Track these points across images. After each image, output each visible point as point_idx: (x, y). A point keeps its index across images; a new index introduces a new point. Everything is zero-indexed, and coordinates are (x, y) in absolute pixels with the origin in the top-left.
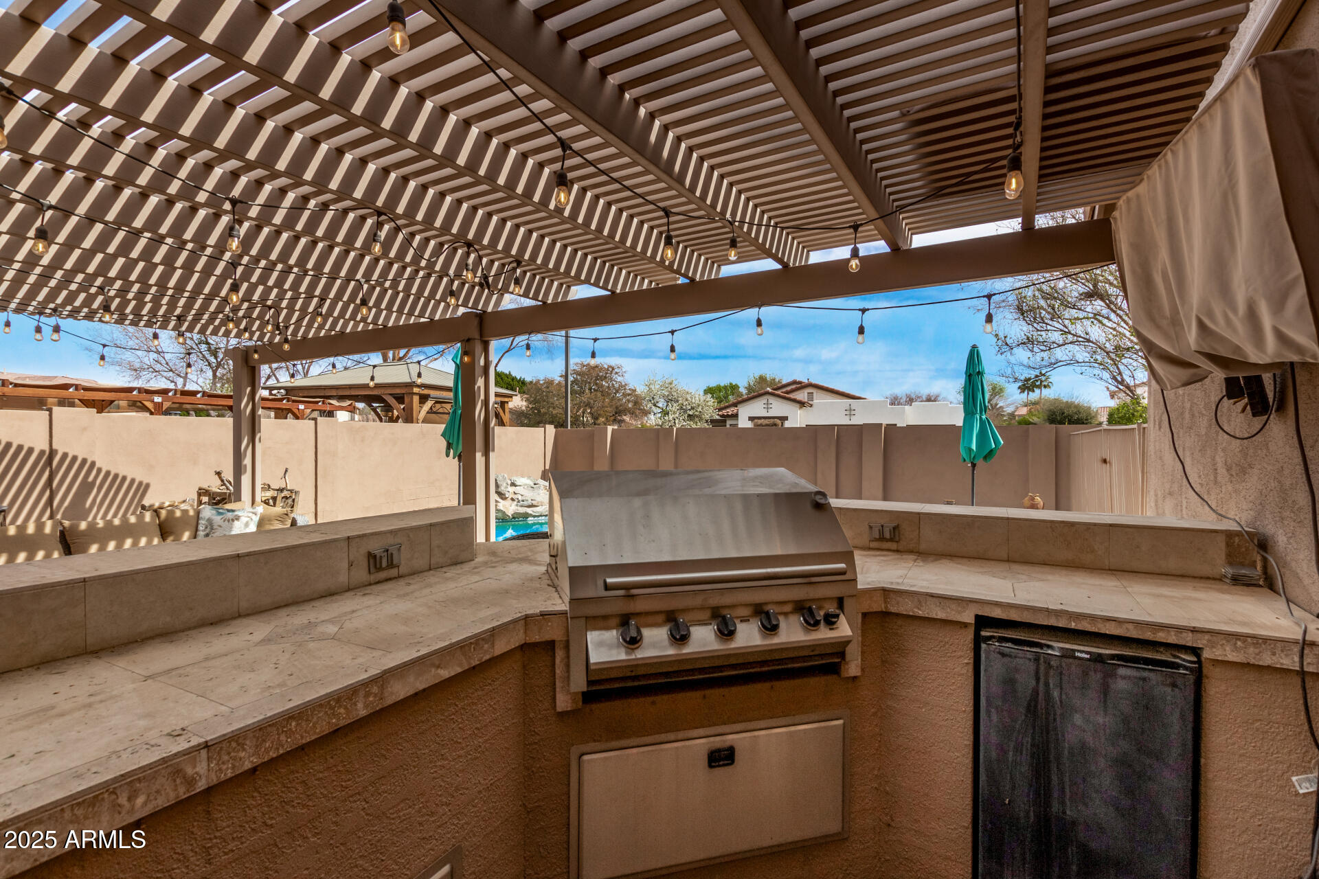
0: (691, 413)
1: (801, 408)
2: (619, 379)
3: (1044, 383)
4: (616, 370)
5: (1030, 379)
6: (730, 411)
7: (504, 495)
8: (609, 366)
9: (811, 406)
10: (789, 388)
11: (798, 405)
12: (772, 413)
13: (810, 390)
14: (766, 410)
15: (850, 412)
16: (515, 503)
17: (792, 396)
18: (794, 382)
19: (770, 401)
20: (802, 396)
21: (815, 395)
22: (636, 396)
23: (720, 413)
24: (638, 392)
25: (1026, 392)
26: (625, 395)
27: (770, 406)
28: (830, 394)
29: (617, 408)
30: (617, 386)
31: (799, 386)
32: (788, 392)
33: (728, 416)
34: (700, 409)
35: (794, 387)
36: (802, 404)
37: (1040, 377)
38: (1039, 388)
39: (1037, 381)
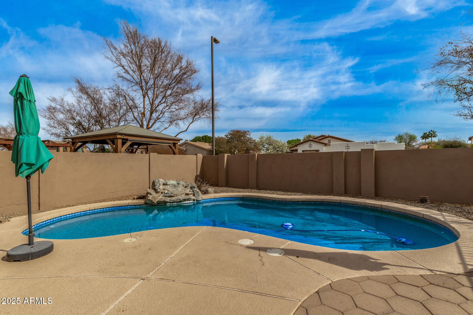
0: (278, 149)
1: (325, 146)
2: (248, 136)
3: (433, 135)
4: (247, 133)
5: (426, 133)
6: (294, 148)
7: (157, 190)
8: (244, 131)
9: (330, 145)
10: (320, 138)
11: (324, 145)
12: (312, 149)
13: (329, 139)
14: (309, 147)
15: (348, 147)
16: (163, 195)
17: (321, 141)
18: (322, 136)
19: (311, 144)
20: (326, 141)
21: (331, 141)
22: (256, 143)
23: (291, 149)
24: (256, 141)
25: (425, 139)
26: (250, 143)
27: (311, 146)
28: (338, 140)
29: (247, 148)
30: (247, 139)
31: (324, 137)
32: (319, 140)
33: (294, 150)
34: (282, 148)
35: (322, 138)
36: (326, 145)
37: (431, 132)
38: (431, 137)
39: (430, 134)
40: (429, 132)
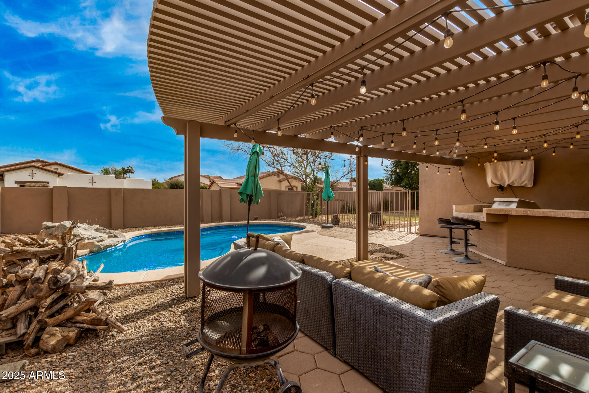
1: (59, 177)
3: (131, 171)
5: (124, 169)
11: (57, 175)
12: (36, 179)
13: (56, 167)
14: (31, 177)
15: (93, 180)
19: (34, 172)
21: (59, 169)
27: (34, 175)
36: (60, 175)
37: (129, 168)
38: (128, 172)
39: (128, 170)
40: (128, 168)
